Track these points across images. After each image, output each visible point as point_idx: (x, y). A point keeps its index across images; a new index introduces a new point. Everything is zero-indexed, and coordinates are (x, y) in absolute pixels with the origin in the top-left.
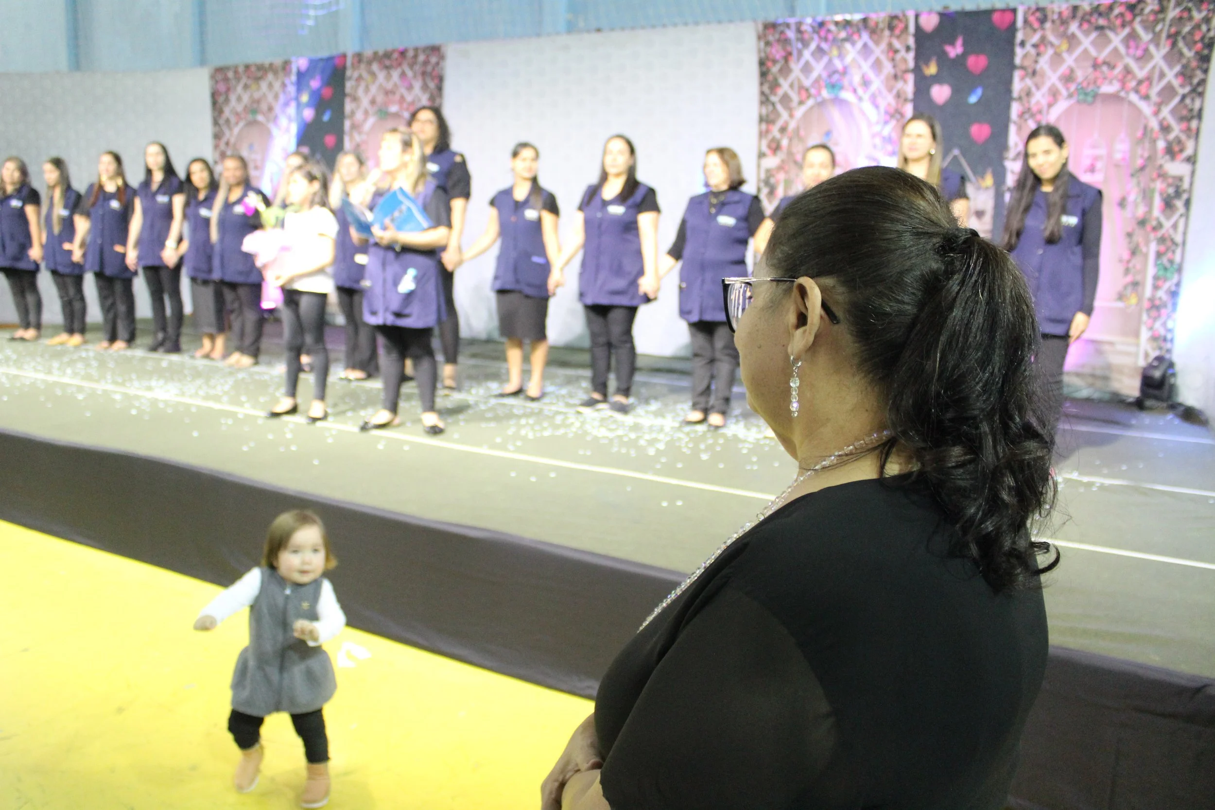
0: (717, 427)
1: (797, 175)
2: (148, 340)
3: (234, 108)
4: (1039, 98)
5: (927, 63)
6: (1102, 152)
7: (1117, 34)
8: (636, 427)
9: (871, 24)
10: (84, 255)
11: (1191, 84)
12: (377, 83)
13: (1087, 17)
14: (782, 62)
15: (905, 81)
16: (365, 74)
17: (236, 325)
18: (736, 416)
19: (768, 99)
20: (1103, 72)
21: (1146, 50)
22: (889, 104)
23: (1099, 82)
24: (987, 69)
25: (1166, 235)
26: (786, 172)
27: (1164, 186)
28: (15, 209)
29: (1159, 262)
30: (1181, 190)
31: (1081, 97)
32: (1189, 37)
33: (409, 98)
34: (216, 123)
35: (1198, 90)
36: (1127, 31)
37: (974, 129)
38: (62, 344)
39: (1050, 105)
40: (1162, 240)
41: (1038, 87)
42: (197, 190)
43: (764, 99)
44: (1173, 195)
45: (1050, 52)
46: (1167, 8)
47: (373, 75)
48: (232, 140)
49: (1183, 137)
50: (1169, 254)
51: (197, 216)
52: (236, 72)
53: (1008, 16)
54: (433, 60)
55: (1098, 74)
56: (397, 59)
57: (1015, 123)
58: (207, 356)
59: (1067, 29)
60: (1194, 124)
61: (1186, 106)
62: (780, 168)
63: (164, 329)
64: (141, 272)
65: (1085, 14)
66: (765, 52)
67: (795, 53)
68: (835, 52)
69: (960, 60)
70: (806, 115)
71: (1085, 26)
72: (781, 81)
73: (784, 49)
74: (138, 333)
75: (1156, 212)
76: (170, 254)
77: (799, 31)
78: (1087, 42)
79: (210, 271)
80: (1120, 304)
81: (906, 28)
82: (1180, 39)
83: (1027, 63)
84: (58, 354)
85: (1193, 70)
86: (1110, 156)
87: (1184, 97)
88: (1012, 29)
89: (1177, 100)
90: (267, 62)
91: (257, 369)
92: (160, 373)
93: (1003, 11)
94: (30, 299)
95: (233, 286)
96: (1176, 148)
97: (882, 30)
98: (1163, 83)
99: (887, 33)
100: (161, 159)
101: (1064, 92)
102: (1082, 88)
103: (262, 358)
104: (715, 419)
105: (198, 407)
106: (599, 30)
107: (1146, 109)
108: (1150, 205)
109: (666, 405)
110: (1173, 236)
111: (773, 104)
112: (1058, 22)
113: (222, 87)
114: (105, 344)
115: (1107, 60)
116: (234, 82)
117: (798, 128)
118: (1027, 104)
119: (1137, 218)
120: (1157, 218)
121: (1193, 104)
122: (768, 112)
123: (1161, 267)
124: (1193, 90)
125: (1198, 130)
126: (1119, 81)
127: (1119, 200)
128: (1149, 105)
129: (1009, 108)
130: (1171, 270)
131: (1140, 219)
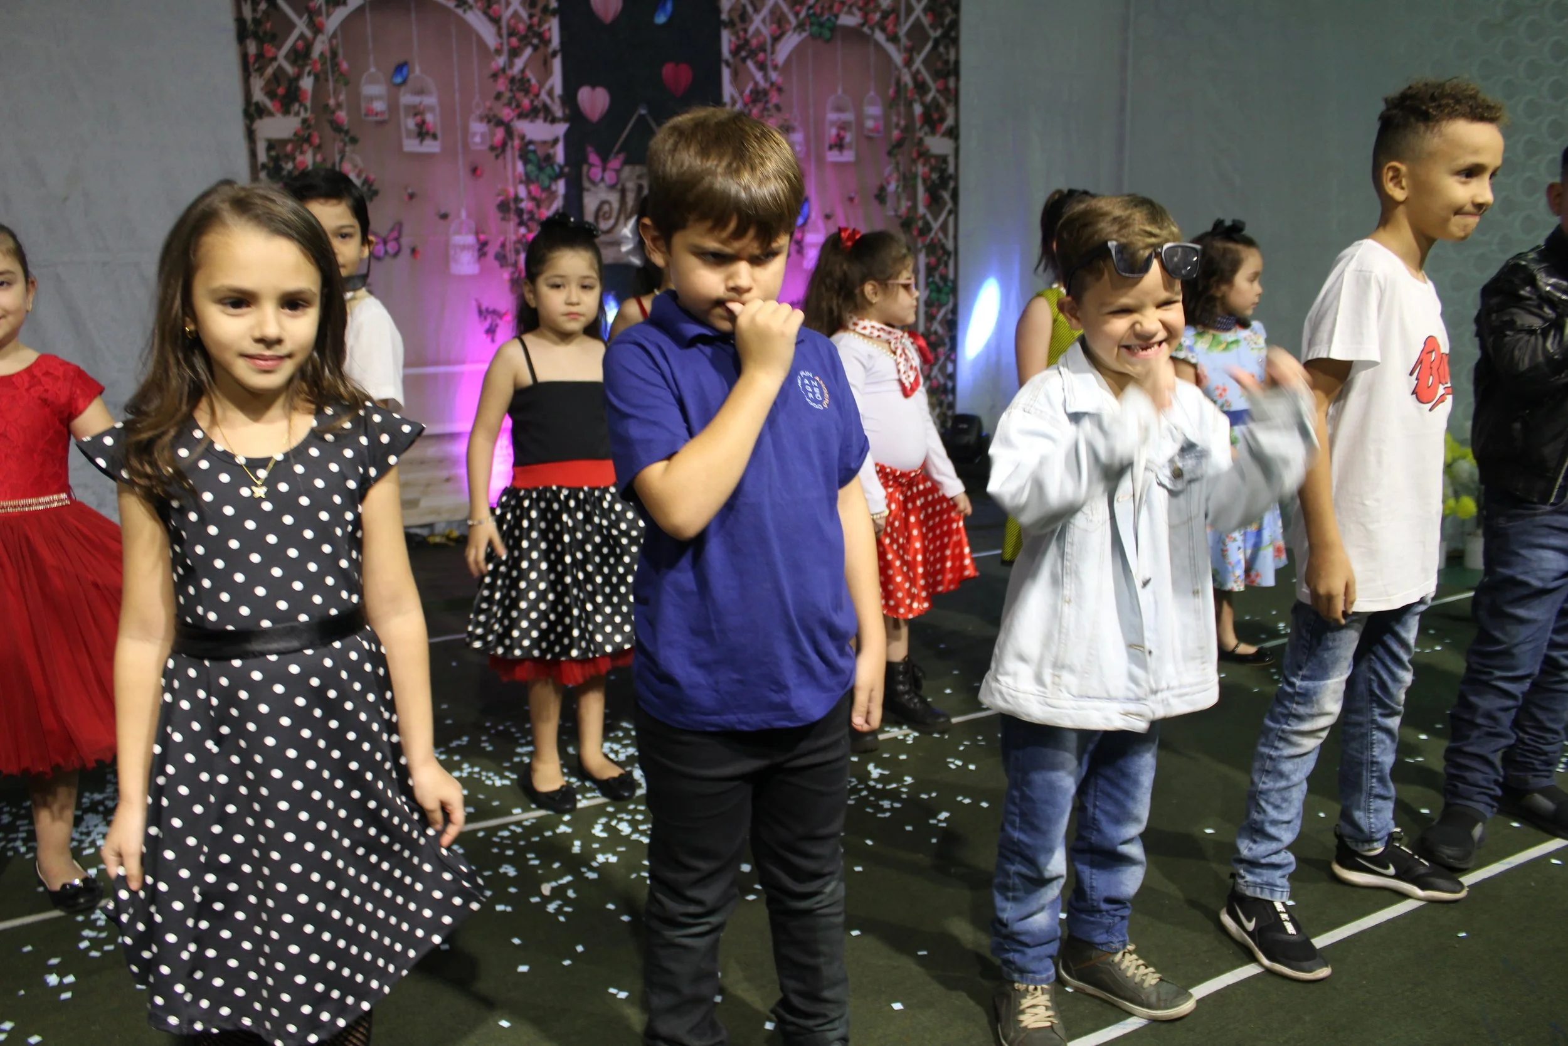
4: (759, 25)
6: (849, 116)
11: (942, 26)
22: (515, 14)
23: (836, 8)
25: (936, 241)
26: (318, 148)
27: (927, 169)
29: (930, 280)
30: (946, 176)
31: (815, 29)
35: (951, 35)
37: (668, 70)
39: (776, 39)
40: (931, 249)
41: (757, 10)
44: (937, 182)
49: (942, 100)
50: (942, 267)
57: (728, 64)
60: (951, 82)
61: (940, 56)
62: (302, 139)
70: (345, 24)
75: (922, 209)
86: (859, 124)
87: (936, 43)
89: (929, 46)
96: (936, 116)
101: (793, 21)
102: (814, 14)
107: (898, 58)
108: (913, 197)
110: (944, 241)
117: (334, 54)
118: (741, 34)
119: (900, 217)
120: (923, 217)
121: (948, 53)
122: (259, 15)
123: (933, 286)
124: (945, 35)
125: (957, 90)
126: (860, 9)
127: (876, 191)
128: (899, 50)
129: (718, 38)
130: (945, 290)
131: (904, 218)
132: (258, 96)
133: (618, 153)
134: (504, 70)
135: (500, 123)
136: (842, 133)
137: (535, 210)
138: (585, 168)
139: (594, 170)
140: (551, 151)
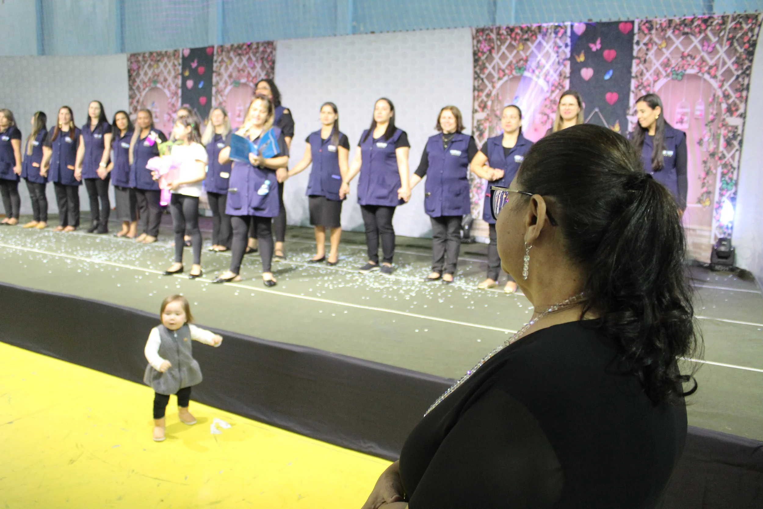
0: (448, 282)
1: (497, 124)
2: (88, 225)
3: (142, 78)
4: (648, 77)
5: (579, 55)
6: (687, 110)
7: (696, 38)
8: (397, 282)
9: (544, 30)
10: (48, 172)
11: (742, 69)
12: (233, 65)
13: (678, 27)
14: (488, 53)
15: (565, 66)
16: (225, 59)
17: (143, 216)
18: (460, 275)
19: (479, 76)
20: (687, 61)
21: (714, 48)
22: (555, 80)
23: (685, 67)
24: (616, 58)
25: (728, 163)
26: (490, 122)
27: (726, 131)
28: (4, 141)
29: (723, 179)
30: (736, 134)
31: (674, 76)
32: (740, 40)
33: (253, 74)
34: (131, 88)
35: (747, 73)
36: (702, 35)
37: (608, 95)
38: (32, 227)
39: (655, 81)
40: (725, 165)
41: (647, 71)
42: (120, 130)
43: (476, 76)
44: (731, 137)
45: (655, 48)
46: (727, 21)
47: (231, 59)
48: (141, 100)
49: (738, 102)
50: (730, 174)
51: (119, 147)
52: (144, 57)
53: (629, 26)
54: (269, 50)
55: (685, 62)
56: (246, 49)
57: (633, 92)
58: (125, 236)
59: (665, 34)
60: (744, 94)
61: (739, 82)
62: (486, 119)
63: (97, 218)
64: (83, 182)
65: (677, 25)
66: (477, 47)
67: (496, 47)
68: (521, 47)
69: (599, 53)
70: (503, 86)
71: (677, 32)
72: (487, 65)
73: (489, 46)
74: (81, 220)
75: (721, 148)
76: (102, 171)
77: (498, 34)
78: (678, 42)
79: (127, 182)
80: (699, 206)
81: (565, 32)
82: (735, 40)
83: (640, 55)
84: (30, 234)
85: (743, 60)
86: (692, 113)
87: (738, 77)
88: (631, 34)
89: (734, 78)
90: (164, 50)
91: (156, 244)
92: (95, 246)
93: (626, 22)
94: (13, 199)
95: (143, 192)
96: (733, 109)
97: (551, 34)
98: (725, 68)
99: (553, 35)
100: (98, 112)
101: (664, 74)
102: (675, 70)
103: (159, 237)
104: (447, 277)
105: (120, 268)
106: (373, 32)
107: (715, 84)
108: (717, 144)
109: (416, 268)
110: (732, 162)
111: (482, 80)
112: (660, 30)
113: (135, 66)
114: (60, 228)
115: (691, 53)
116: (143, 63)
117: (498, 94)
118: (640, 81)
119: (709, 152)
120: (722, 152)
121: (744, 81)
122: (479, 84)
123: (725, 182)
124: (744, 73)
125: (747, 97)
126: (698, 66)
127: (698, 140)
128: (716, 82)
129: (629, 82)
130: (731, 184)
131: (711, 152)
132: (476, 107)
134: (548, 98)
135: (545, 114)
136: (684, 116)
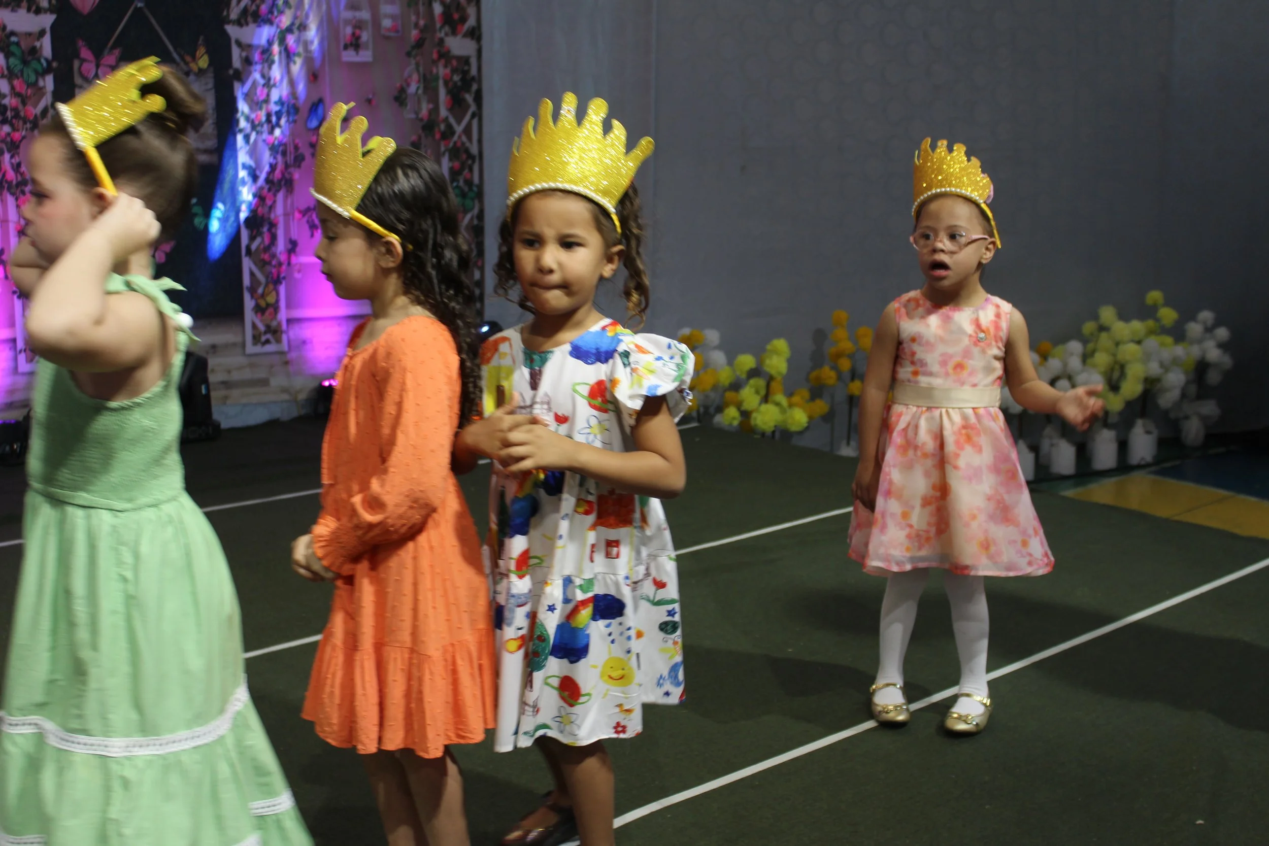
6: (365, 15)
25: (459, 144)
27: (448, 71)
30: (468, 77)
40: (455, 153)
44: (459, 84)
50: (466, 171)
75: (443, 112)
86: (376, 23)
96: (456, 16)
108: (434, 100)
110: (468, 144)
119: (421, 120)
120: (446, 120)
127: (395, 93)
130: (471, 195)
131: (425, 120)
133: (113, 47)
136: (358, 31)
137: (20, 107)
138: (76, 64)
139: (86, 66)
140: (38, 44)
